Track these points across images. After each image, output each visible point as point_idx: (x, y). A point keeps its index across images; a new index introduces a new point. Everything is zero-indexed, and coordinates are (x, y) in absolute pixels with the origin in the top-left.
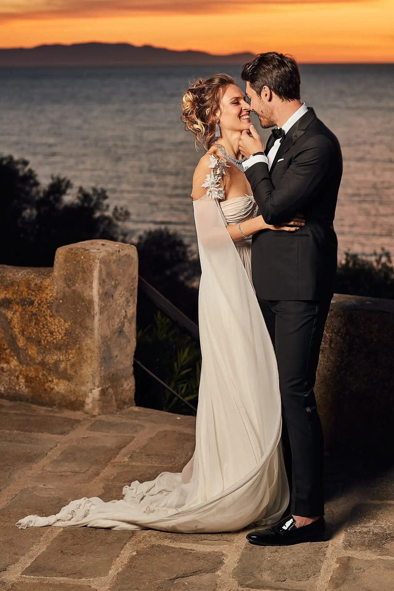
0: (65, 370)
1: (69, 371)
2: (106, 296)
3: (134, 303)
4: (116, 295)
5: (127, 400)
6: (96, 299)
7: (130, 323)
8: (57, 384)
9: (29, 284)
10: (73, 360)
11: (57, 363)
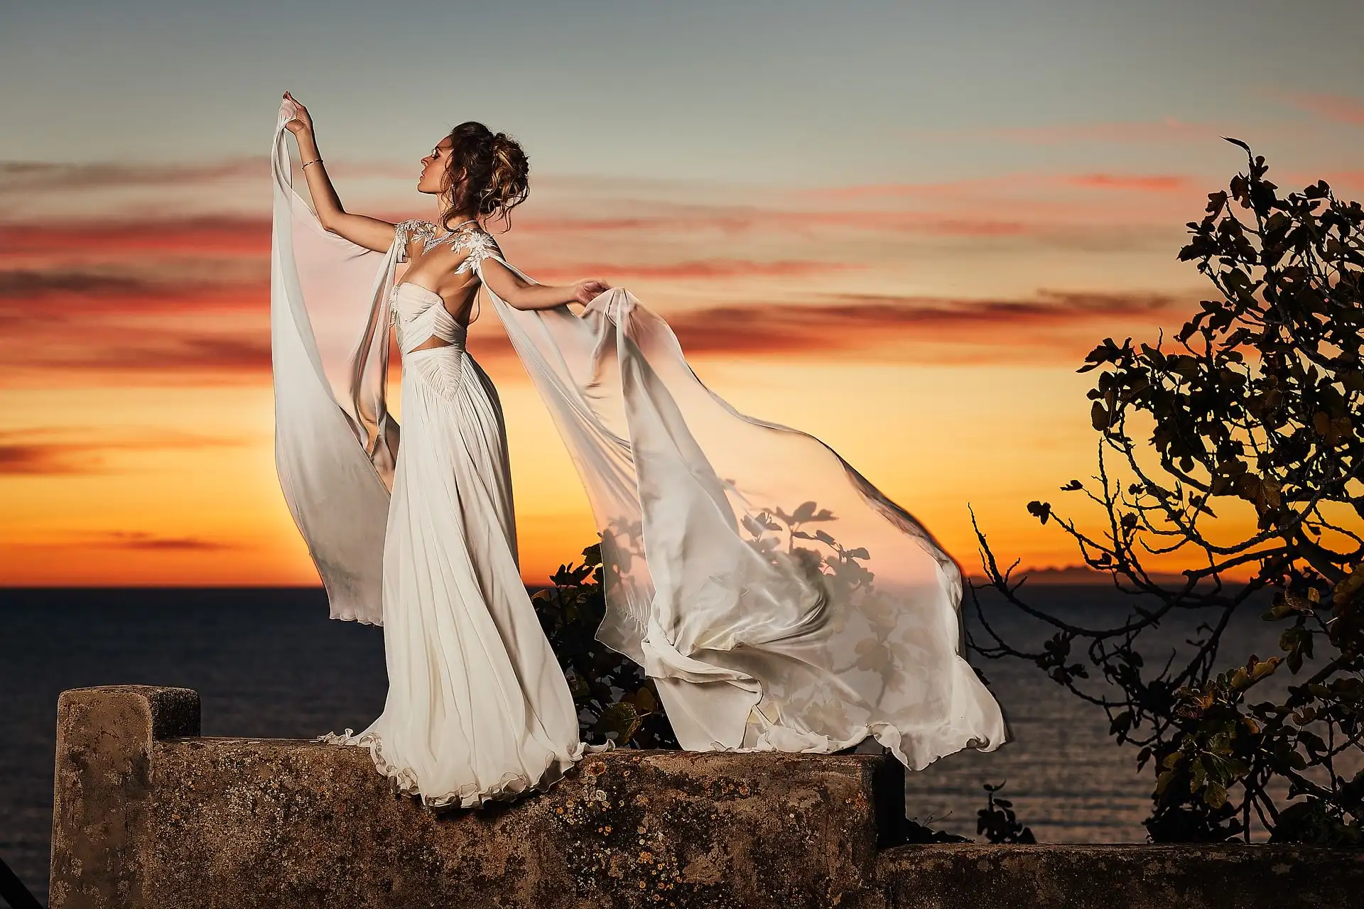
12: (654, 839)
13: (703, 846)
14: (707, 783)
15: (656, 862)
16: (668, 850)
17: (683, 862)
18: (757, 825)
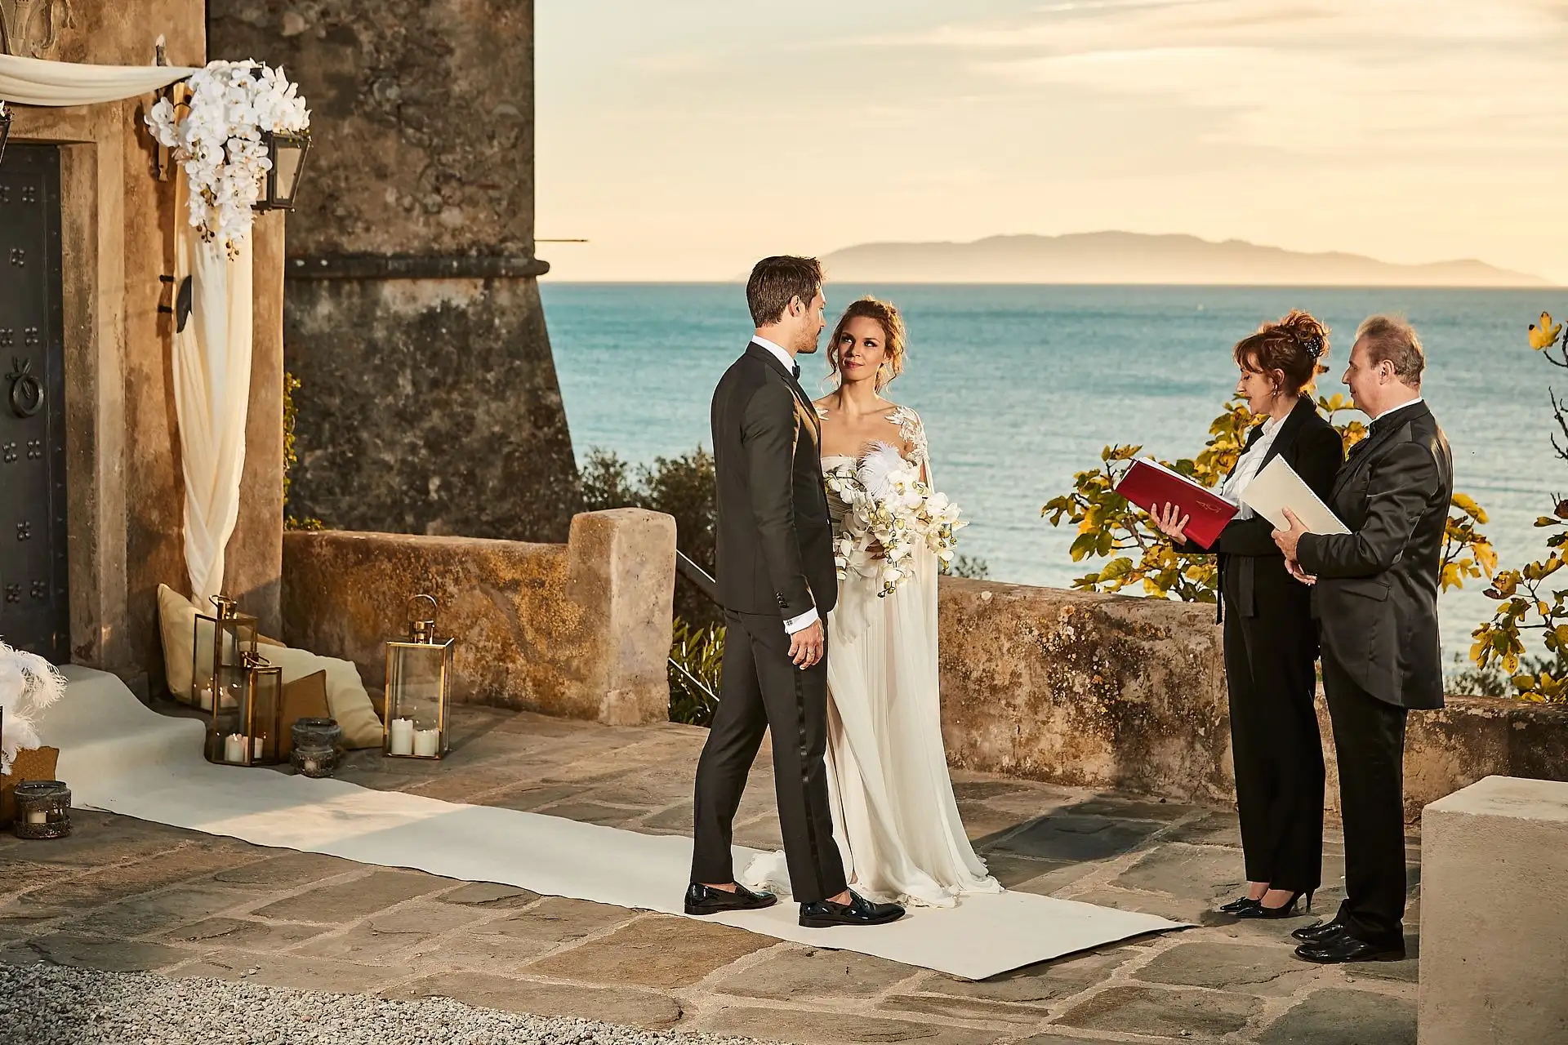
0: (578, 669)
1: (582, 671)
2: (627, 574)
3: (669, 586)
4: (643, 574)
5: (656, 712)
6: (614, 577)
7: (663, 613)
8: (569, 688)
9: (540, 560)
10: (587, 655)
11: (569, 660)
12: (1103, 666)
13: (1134, 673)
14: (1138, 626)
15: (1104, 684)
16: (1112, 675)
17: (1121, 685)
18: (1169, 661)
